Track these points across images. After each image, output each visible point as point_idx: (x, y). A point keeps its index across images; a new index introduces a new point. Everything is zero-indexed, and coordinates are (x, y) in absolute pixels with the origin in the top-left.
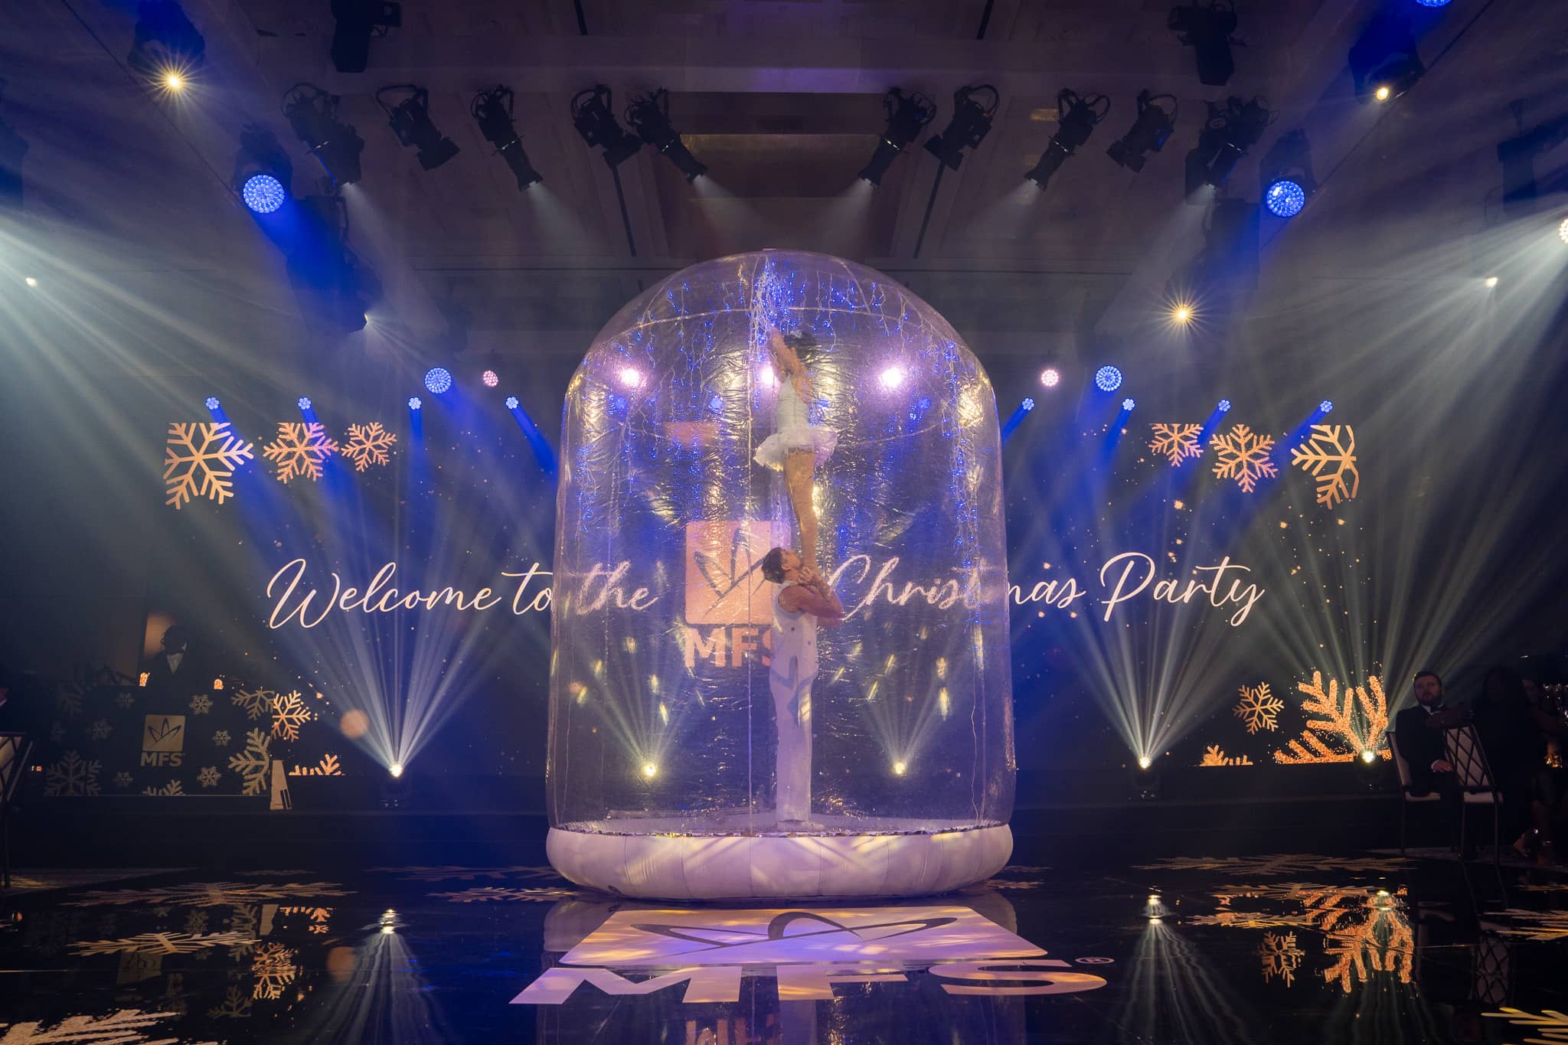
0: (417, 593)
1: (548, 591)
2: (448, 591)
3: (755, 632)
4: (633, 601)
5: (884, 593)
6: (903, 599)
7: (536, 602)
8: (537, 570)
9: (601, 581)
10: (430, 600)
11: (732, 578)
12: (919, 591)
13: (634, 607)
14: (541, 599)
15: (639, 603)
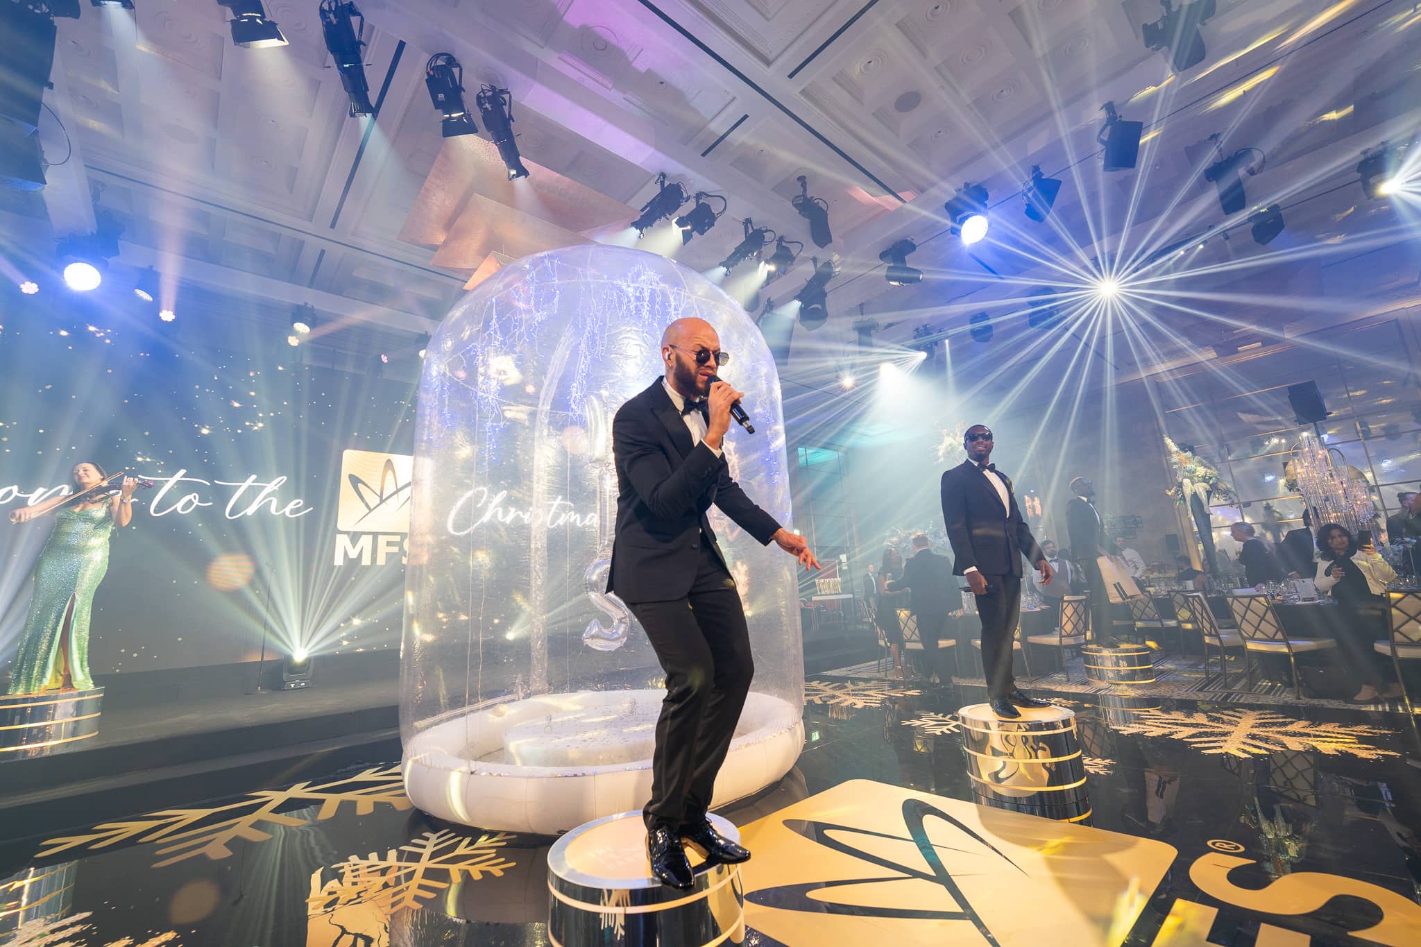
0: (15, 489)
1: (195, 497)
2: (63, 488)
3: (397, 539)
4: (287, 510)
5: (496, 513)
6: (508, 520)
7: (179, 506)
8: (184, 476)
9: (253, 492)
10: (33, 498)
11: (381, 496)
12: (518, 515)
13: (288, 514)
14: (186, 503)
15: (292, 512)
